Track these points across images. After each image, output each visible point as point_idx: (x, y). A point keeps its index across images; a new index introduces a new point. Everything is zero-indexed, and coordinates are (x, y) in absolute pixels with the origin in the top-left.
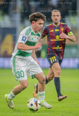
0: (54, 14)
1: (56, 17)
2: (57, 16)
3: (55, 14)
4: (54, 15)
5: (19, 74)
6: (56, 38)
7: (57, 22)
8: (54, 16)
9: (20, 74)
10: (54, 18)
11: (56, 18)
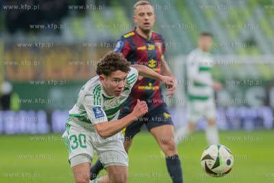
0: (140, 10)
1: (147, 17)
2: (149, 14)
3: (143, 11)
4: (140, 12)
5: (76, 140)
6: (149, 65)
7: (149, 28)
8: (142, 14)
9: (78, 141)
10: (140, 21)
11: (146, 20)
